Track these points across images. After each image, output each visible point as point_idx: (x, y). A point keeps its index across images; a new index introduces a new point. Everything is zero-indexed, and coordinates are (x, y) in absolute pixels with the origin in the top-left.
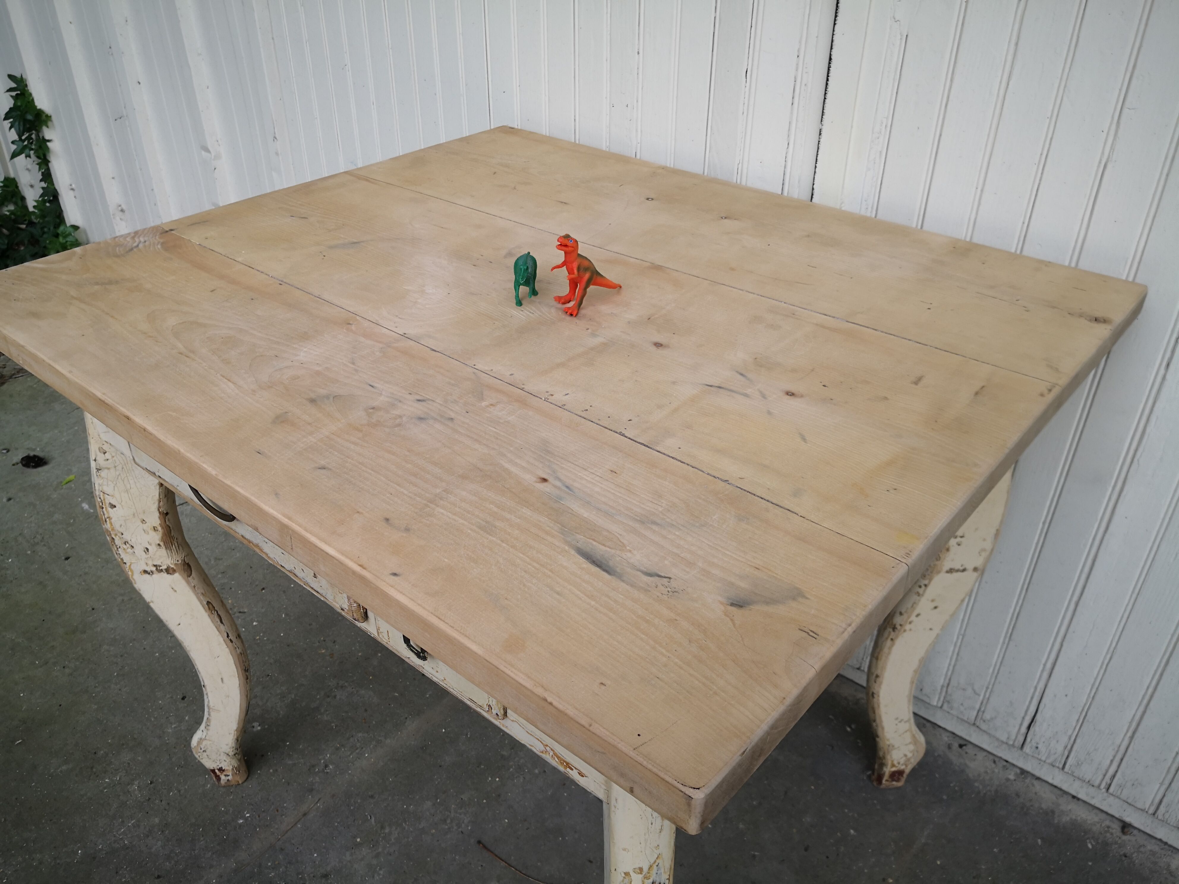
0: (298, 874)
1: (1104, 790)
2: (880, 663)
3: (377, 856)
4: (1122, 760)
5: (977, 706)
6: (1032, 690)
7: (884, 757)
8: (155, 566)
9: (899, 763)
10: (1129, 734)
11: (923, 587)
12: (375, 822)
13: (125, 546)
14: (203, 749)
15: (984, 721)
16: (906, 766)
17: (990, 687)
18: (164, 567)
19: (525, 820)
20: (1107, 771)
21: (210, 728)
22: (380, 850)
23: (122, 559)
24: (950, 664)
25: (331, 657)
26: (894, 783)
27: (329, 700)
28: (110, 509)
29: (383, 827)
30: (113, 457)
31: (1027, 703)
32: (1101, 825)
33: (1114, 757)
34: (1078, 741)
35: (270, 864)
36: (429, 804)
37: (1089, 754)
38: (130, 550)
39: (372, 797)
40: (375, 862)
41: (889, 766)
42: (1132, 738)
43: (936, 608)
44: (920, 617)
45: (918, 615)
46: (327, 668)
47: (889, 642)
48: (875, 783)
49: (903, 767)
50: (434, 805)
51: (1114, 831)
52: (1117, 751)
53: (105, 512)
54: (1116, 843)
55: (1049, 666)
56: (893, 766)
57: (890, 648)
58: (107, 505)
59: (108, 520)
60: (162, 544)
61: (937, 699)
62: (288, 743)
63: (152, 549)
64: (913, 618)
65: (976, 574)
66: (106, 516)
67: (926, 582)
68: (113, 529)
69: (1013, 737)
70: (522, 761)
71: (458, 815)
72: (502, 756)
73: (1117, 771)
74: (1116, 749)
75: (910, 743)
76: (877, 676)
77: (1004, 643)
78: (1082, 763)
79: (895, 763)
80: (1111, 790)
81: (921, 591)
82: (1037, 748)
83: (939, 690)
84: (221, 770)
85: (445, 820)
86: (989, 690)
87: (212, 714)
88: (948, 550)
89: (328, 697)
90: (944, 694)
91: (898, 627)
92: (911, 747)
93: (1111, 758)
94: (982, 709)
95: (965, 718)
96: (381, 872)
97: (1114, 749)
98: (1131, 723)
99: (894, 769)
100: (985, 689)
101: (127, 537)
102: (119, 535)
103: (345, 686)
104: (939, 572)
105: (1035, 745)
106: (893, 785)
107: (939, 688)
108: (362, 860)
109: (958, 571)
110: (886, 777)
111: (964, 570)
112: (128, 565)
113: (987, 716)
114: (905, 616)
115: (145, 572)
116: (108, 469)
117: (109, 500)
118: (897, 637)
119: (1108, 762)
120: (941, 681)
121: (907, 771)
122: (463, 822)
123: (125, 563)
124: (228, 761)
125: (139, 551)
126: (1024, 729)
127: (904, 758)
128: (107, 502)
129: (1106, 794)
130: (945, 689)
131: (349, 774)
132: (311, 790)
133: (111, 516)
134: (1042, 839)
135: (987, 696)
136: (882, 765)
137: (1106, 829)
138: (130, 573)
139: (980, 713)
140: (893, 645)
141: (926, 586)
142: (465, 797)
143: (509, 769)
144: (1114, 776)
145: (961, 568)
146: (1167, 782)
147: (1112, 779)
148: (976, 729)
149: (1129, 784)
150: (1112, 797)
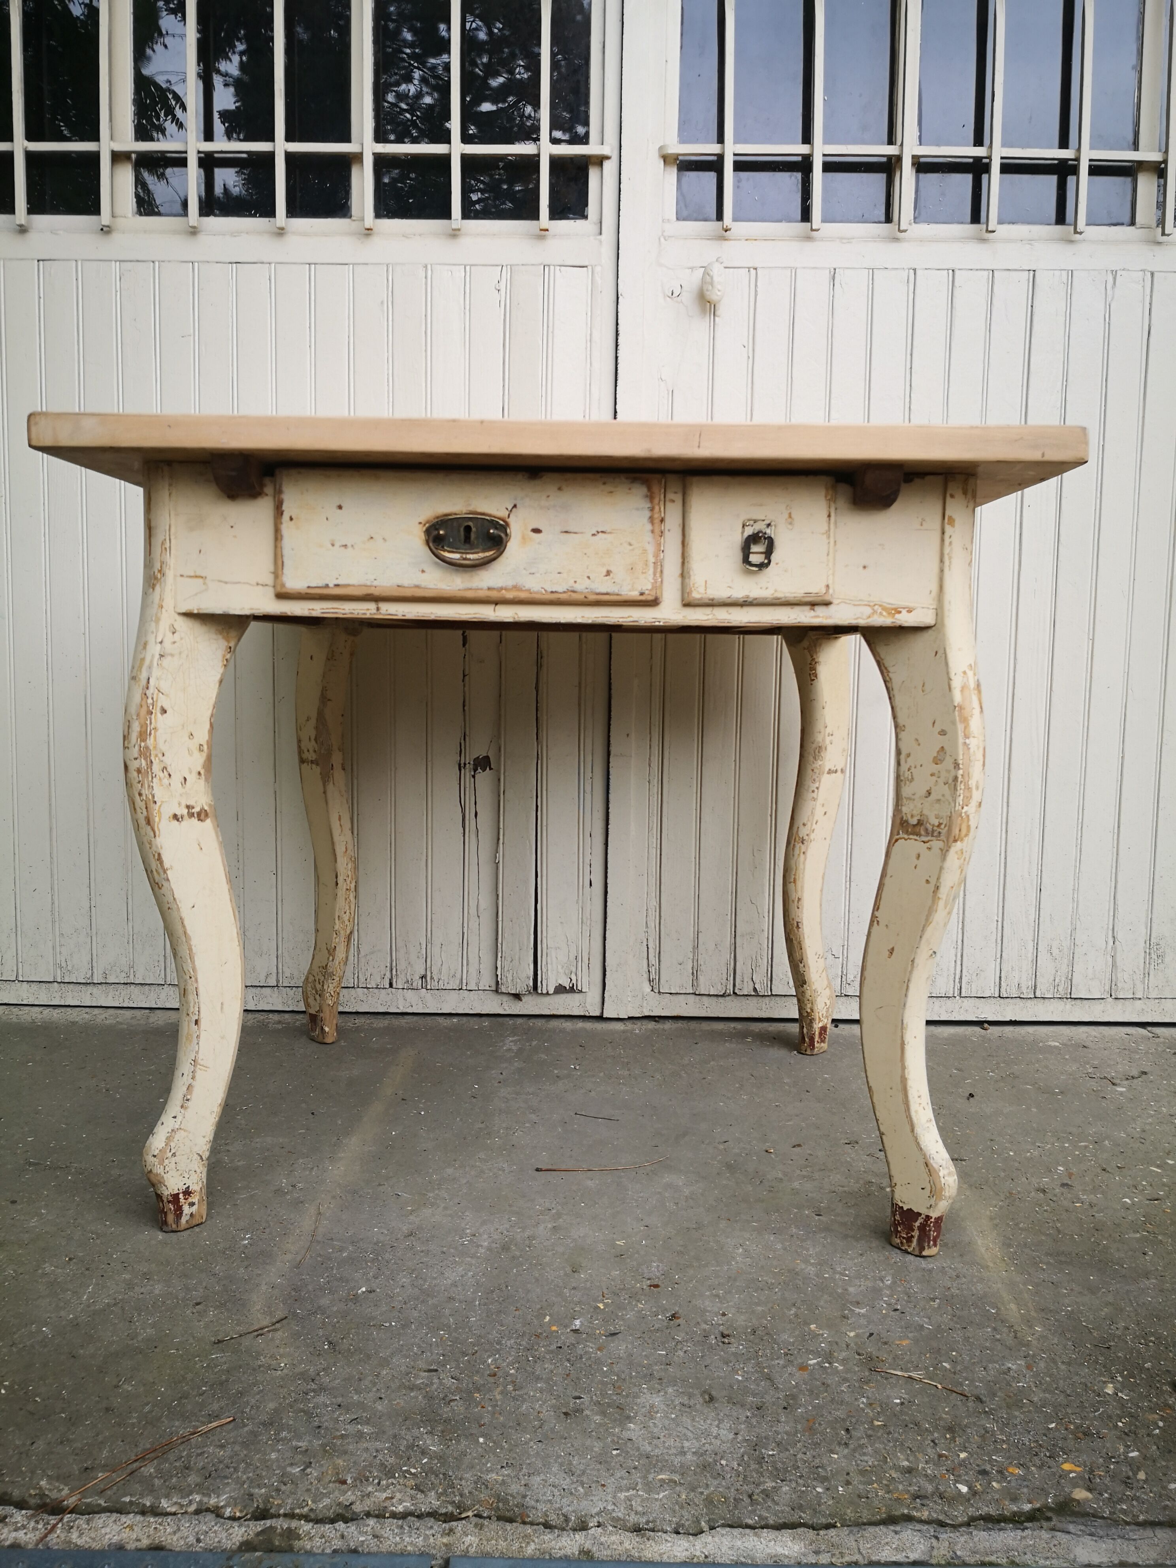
0: (376, 1244)
1: (958, 997)
3: (446, 1208)
5: (840, 973)
7: (812, 1010)
8: (188, 807)
9: (822, 1016)
10: (960, 926)
11: (816, 790)
12: (408, 1195)
13: (161, 774)
14: (173, 1151)
15: (850, 984)
16: (827, 1020)
17: (846, 943)
18: (197, 810)
20: (955, 974)
21: (189, 1104)
22: (443, 1205)
23: (153, 796)
26: (822, 1044)
28: (159, 715)
29: (425, 1194)
30: (181, 639)
33: (956, 956)
35: (330, 1251)
36: (449, 1170)
38: (166, 781)
39: (379, 1185)
40: (449, 1212)
41: (816, 1022)
44: (817, 824)
49: (825, 1021)
50: (456, 1169)
53: (153, 721)
56: (819, 1020)
57: (804, 863)
58: (158, 709)
59: (153, 732)
60: (202, 772)
63: (192, 778)
64: (814, 826)
66: (153, 726)
67: (817, 785)
68: (155, 747)
71: (491, 1166)
73: (962, 971)
74: (956, 946)
75: (828, 987)
76: (799, 899)
79: (820, 1015)
80: (963, 994)
81: (814, 795)
84: (187, 1193)
85: (483, 1171)
86: (847, 947)
87: (199, 1074)
88: (825, 749)
91: (806, 838)
92: (829, 992)
93: (955, 958)
94: (845, 973)
96: (467, 1214)
99: (821, 1025)
101: (167, 760)
102: (160, 755)
104: (823, 773)
106: (822, 1047)
108: (433, 1215)
109: (832, 772)
110: (816, 1037)
111: (836, 771)
112: (158, 804)
114: (809, 825)
115: (175, 817)
116: (172, 655)
117: (162, 701)
118: (807, 848)
119: (954, 965)
121: (828, 1026)
122: (503, 1167)
123: (155, 802)
124: (198, 1171)
125: (177, 779)
127: (825, 1009)
128: (159, 705)
129: (960, 1002)
131: (330, 1182)
132: (301, 1202)
133: (158, 726)
136: (812, 1021)
138: (157, 819)
140: (805, 860)
141: (817, 788)
142: (480, 1156)
143: (499, 1132)
144: (961, 977)
145: (834, 770)
146: (999, 956)
147: (960, 982)
148: (844, 999)
149: (974, 976)
150: (965, 1000)
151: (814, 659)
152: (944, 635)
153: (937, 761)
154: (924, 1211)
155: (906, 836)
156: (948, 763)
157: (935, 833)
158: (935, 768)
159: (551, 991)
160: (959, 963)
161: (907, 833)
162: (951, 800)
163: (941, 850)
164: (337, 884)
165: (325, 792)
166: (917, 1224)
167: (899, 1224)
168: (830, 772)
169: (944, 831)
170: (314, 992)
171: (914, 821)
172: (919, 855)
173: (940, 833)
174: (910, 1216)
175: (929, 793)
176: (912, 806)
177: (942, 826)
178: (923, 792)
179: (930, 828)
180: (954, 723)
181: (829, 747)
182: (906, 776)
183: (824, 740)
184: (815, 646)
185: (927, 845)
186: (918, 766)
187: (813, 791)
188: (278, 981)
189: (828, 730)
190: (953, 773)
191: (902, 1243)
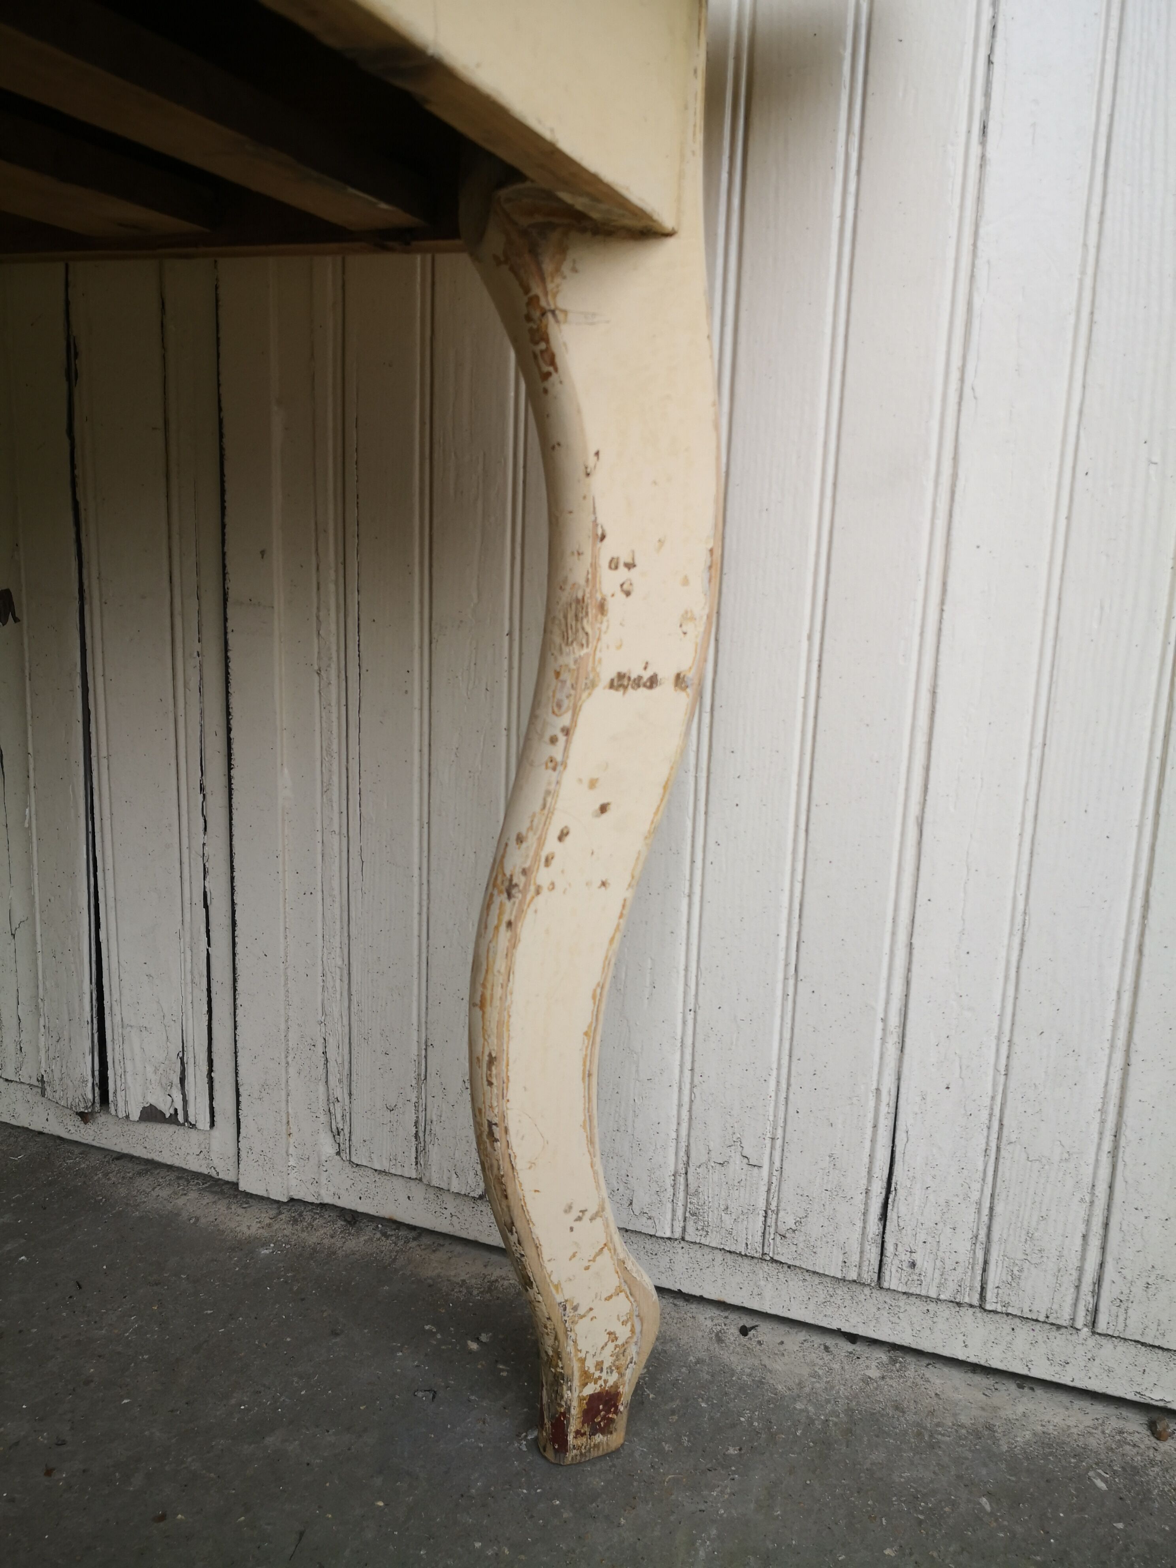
1: (1085, 1331)
2: (493, 1014)
4: (1106, 1225)
5: (762, 1205)
6: (872, 1103)
7: (558, 1355)
9: (599, 1366)
10: (1107, 1145)
11: (562, 738)
15: (783, 1237)
16: (621, 1375)
17: (780, 1132)
20: (1081, 1269)
24: (680, 1105)
26: (599, 1438)
31: (868, 1144)
32: (1103, 1432)
33: (1088, 1222)
34: (999, 1208)
37: (1030, 1236)
41: (576, 1383)
42: (1114, 1153)
43: (603, 809)
44: (568, 839)
45: (563, 836)
47: (504, 935)
48: (550, 1454)
49: (613, 1378)
51: (1136, 1438)
52: (1092, 1202)
54: (1152, 1463)
55: (894, 1020)
56: (587, 1377)
57: (509, 954)
61: (669, 1216)
64: (551, 844)
65: (683, 699)
67: (565, 720)
69: (855, 1258)
73: (1102, 1265)
74: (1088, 1198)
75: (619, 1291)
76: (492, 1060)
77: (785, 995)
78: (1020, 1271)
79: (590, 1365)
80: (1101, 1327)
81: (557, 752)
82: (913, 1265)
83: (670, 1191)
86: (779, 1143)
88: (602, 608)
90: (681, 1195)
91: (520, 879)
92: (623, 1304)
93: (1082, 1228)
94: (773, 1206)
95: (741, 1249)
97: (1082, 1200)
98: (1103, 1111)
99: (590, 1389)
100: (768, 1142)
104: (592, 685)
105: (906, 1258)
106: (597, 1446)
107: (669, 1181)
109: (637, 683)
110: (574, 1424)
111: (653, 682)
113: (788, 1220)
114: (531, 841)
118: (521, 912)
119: (1079, 1241)
120: (670, 1162)
121: (626, 1391)
126: (874, 1226)
127: (611, 1346)
129: (1091, 1342)
130: (681, 1180)
134: (989, 1494)
135: (777, 1165)
136: (559, 1380)
137: (1118, 1437)
139: (771, 1221)
140: (514, 944)
141: (567, 732)
144: (1099, 1282)
145: (646, 675)
147: (1097, 1293)
148: (771, 1268)
149: (1138, 1290)
150: (1108, 1344)
151: (533, 301)
159: (135, 1115)
160: (1095, 1242)
168: (620, 682)
181: (616, 605)
183: (592, 579)
184: (534, 251)
187: (553, 740)
189: (607, 550)
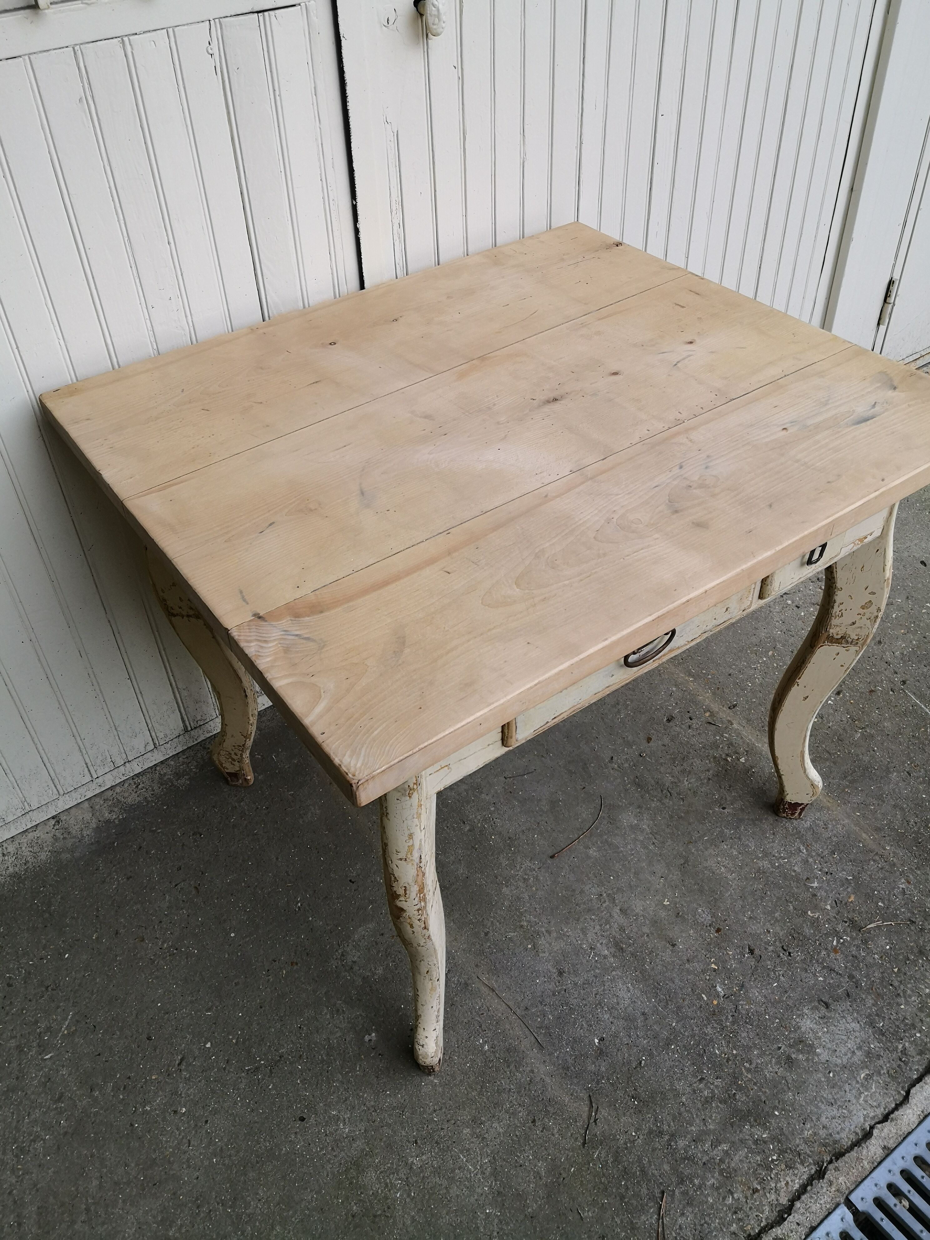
0: (554, 995)
3: (549, 932)
12: (514, 932)
19: (539, 823)
22: (543, 930)
25: (297, 964)
27: (356, 968)
29: (522, 926)
35: (539, 1019)
36: (505, 890)
39: (486, 934)
40: (554, 934)
46: (310, 969)
50: (507, 886)
62: (402, 1006)
70: (479, 817)
71: (522, 869)
72: (470, 830)
85: (524, 879)
89: (352, 968)
96: (566, 930)
103: (342, 952)
108: (550, 944)
122: (530, 866)
131: (456, 952)
132: (466, 984)
142: (505, 862)
143: (485, 828)
152: (886, 541)
153: (863, 608)
154: (805, 802)
155: (830, 644)
156: (873, 608)
157: (855, 643)
158: (862, 611)
161: (831, 642)
162: (870, 627)
163: (856, 651)
164: (246, 696)
165: (214, 637)
166: (801, 807)
167: (787, 808)
169: (860, 642)
170: (230, 760)
171: (839, 637)
172: (838, 654)
173: (857, 643)
174: (797, 805)
175: (854, 623)
176: (838, 629)
177: (860, 640)
178: (850, 622)
179: (850, 640)
180: (882, 589)
182: (837, 614)
185: (846, 648)
186: (848, 610)
188: (155, 744)
190: (876, 614)
191: (787, 816)
